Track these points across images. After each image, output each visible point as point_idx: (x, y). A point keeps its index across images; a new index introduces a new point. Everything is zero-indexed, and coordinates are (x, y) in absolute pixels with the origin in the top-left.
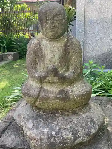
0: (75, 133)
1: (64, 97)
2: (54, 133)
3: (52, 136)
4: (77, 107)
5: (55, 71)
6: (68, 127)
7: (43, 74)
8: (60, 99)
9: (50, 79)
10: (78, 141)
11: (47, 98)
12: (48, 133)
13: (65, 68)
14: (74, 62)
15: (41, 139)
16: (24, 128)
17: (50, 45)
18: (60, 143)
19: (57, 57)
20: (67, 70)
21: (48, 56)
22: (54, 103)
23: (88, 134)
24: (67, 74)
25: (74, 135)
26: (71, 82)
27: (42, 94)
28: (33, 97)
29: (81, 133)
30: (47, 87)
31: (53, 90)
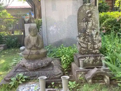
0: (42, 64)
1: (38, 54)
2: (35, 64)
3: (35, 65)
4: (43, 57)
5: (35, 46)
6: (40, 62)
7: (31, 47)
8: (37, 54)
9: (33, 48)
10: (43, 66)
11: (32, 54)
12: (33, 64)
13: (38, 45)
14: (41, 43)
15: (31, 66)
16: (25, 65)
17: (32, 38)
18: (37, 66)
19: (35, 41)
20: (39, 45)
21: (32, 41)
22: (35, 56)
23: (46, 64)
24: (39, 46)
25: (41, 64)
26: (40, 49)
27: (31, 53)
28: (27, 55)
29: (44, 63)
30: (32, 51)
31: (34, 52)
